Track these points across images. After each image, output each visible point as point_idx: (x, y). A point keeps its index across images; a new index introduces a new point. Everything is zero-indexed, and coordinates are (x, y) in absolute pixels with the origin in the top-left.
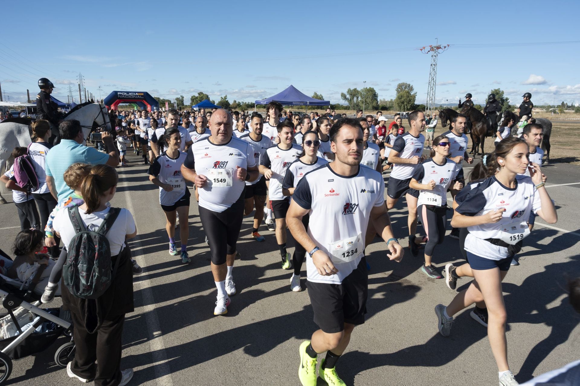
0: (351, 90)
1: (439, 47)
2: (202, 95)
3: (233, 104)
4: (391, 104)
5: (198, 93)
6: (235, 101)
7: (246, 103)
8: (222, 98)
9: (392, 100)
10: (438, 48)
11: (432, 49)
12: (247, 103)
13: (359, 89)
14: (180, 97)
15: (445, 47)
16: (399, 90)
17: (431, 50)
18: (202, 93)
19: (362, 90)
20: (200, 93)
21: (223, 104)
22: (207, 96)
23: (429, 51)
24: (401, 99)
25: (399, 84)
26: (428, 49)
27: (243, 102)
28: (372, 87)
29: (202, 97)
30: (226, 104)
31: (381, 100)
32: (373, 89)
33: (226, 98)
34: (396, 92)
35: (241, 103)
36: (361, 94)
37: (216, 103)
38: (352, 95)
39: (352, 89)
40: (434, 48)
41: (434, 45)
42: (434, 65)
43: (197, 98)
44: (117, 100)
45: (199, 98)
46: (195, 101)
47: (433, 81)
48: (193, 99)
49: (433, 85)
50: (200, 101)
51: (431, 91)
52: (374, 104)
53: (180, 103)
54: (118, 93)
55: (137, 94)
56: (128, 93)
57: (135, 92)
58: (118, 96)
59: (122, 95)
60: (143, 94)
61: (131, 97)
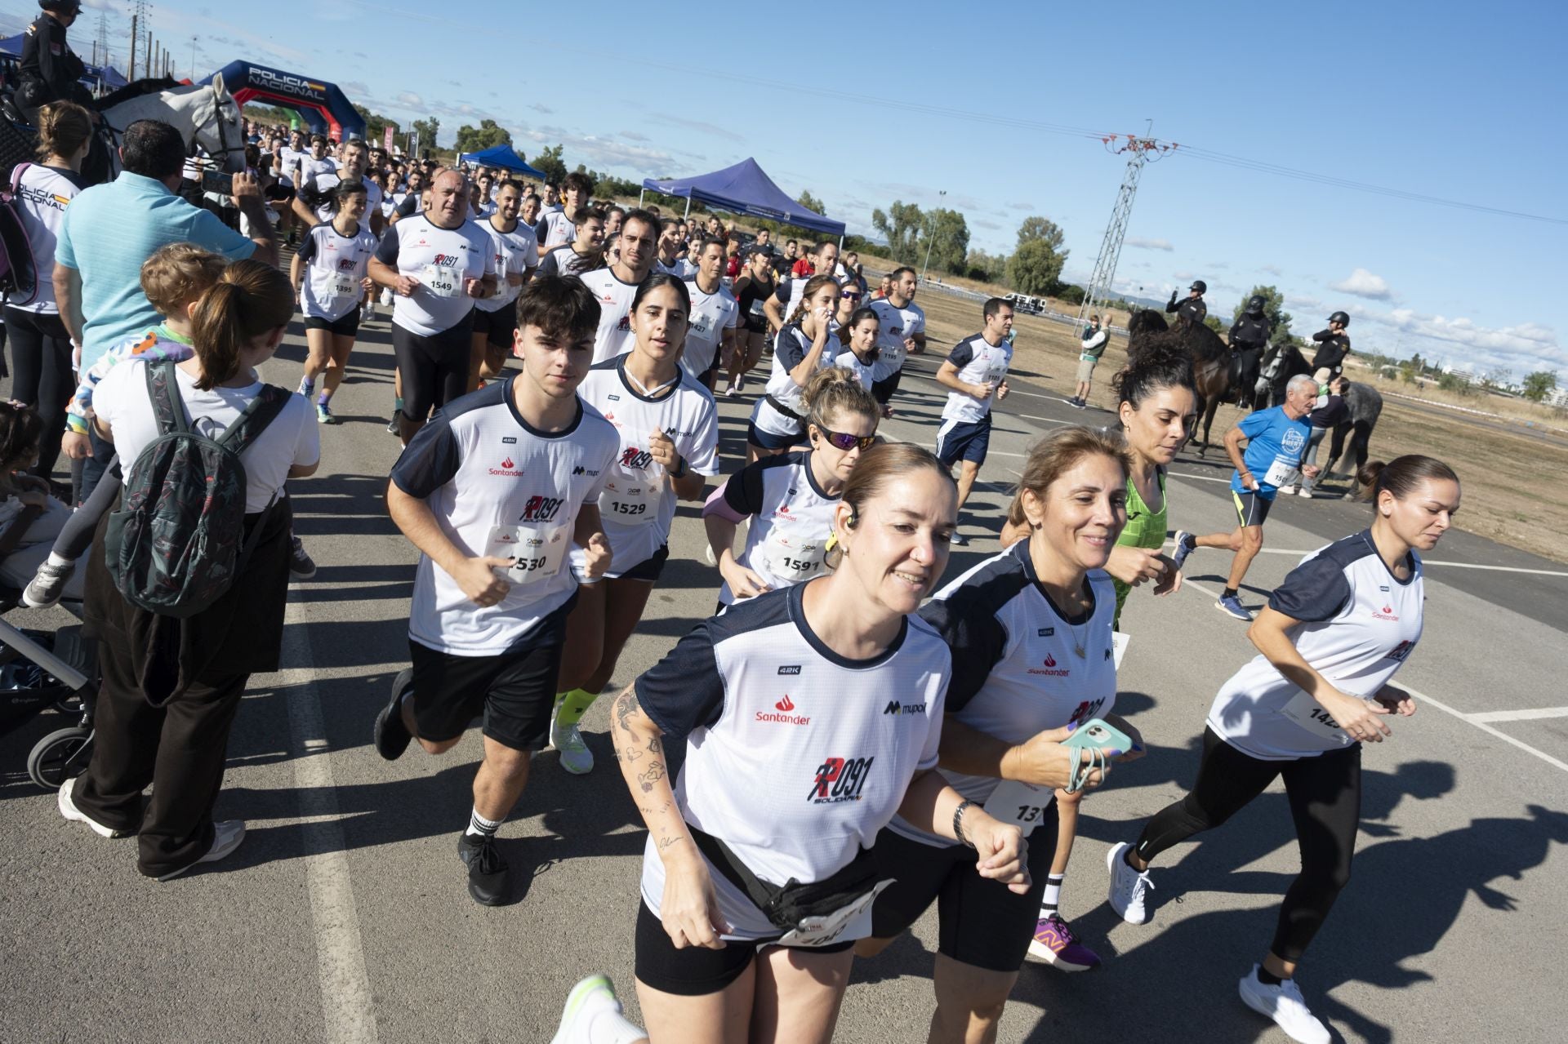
0: (901, 207)
1: (1152, 144)
2: (492, 130)
4: (997, 266)
5: (483, 123)
6: (583, 168)
7: (612, 178)
8: (547, 149)
9: (1002, 256)
10: (1149, 145)
11: (1133, 144)
12: (615, 180)
13: (923, 209)
14: (428, 120)
15: (1166, 148)
16: (1027, 234)
17: (1129, 148)
18: (493, 124)
19: (931, 212)
20: (489, 121)
21: (547, 167)
22: (507, 136)
23: (1124, 149)
24: (1026, 259)
25: (1031, 219)
26: (1125, 142)
27: (604, 176)
28: (958, 211)
29: (491, 135)
30: (555, 169)
31: (973, 252)
32: (961, 216)
33: (558, 152)
34: (1017, 237)
35: (598, 176)
36: (927, 223)
37: (530, 159)
38: (901, 219)
39: (904, 204)
40: (1138, 142)
41: (1141, 135)
42: (1128, 189)
43: (476, 133)
44: (245, 89)
45: (484, 136)
46: (468, 140)
47: (1117, 230)
48: (465, 135)
49: (1114, 237)
50: (485, 143)
51: (1109, 256)
52: (955, 258)
53: (427, 137)
54: (251, 70)
55: (305, 84)
56: (280, 74)
57: (303, 79)
58: (251, 77)
59: (262, 79)
60: (323, 88)
61: (287, 88)
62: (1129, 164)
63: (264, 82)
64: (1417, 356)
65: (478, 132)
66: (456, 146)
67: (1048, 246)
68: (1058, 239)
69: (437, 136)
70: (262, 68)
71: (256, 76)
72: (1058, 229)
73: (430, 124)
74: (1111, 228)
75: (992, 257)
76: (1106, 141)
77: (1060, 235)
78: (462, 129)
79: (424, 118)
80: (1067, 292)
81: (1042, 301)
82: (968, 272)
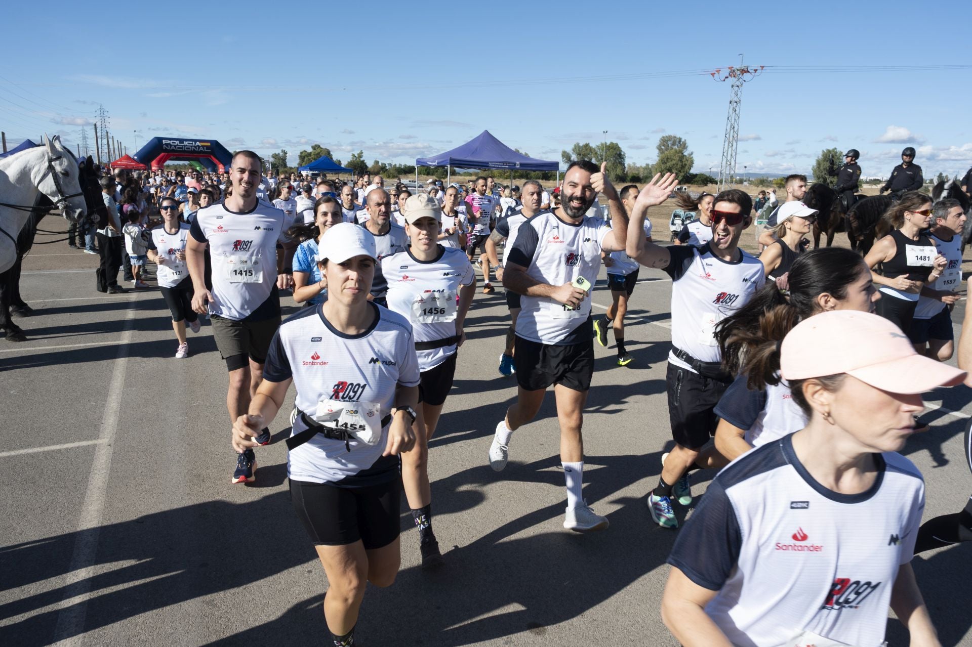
0: (579, 146)
1: (746, 70)
2: (319, 150)
3: (373, 167)
4: (646, 172)
5: (312, 147)
6: (377, 162)
7: (395, 165)
8: (353, 155)
9: (647, 165)
10: (744, 71)
11: (732, 73)
12: (398, 166)
13: (593, 145)
14: (280, 152)
15: (756, 70)
16: (663, 147)
17: (731, 76)
18: (319, 146)
19: (598, 146)
20: (316, 145)
21: (355, 166)
22: (328, 152)
23: (726, 78)
24: (666, 163)
25: (663, 137)
26: (726, 72)
27: (390, 165)
28: (615, 142)
29: (319, 154)
30: (360, 167)
31: (629, 166)
32: (617, 144)
33: (360, 155)
34: (657, 151)
35: (387, 165)
36: (596, 153)
37: (344, 164)
38: (580, 154)
39: (581, 145)
40: (736, 71)
41: (737, 65)
42: (735, 103)
43: (310, 154)
44: (162, 154)
45: (314, 155)
46: (306, 158)
47: (732, 131)
48: (303, 156)
49: (732, 138)
50: (315, 159)
51: (730, 149)
52: (619, 171)
53: (281, 162)
54: (164, 142)
55: (198, 143)
56: (181, 141)
57: (196, 141)
58: (164, 146)
59: (171, 146)
60: (209, 144)
61: (187, 148)
62: (732, 86)
63: (173, 147)
64: (941, 174)
65: (311, 153)
66: (299, 164)
67: (681, 152)
68: (684, 146)
69: (287, 160)
70: (170, 139)
71: (167, 144)
72: (683, 140)
73: (281, 154)
74: (728, 130)
75: (641, 167)
76: (713, 75)
77: (685, 144)
78: (301, 153)
79: (278, 151)
80: (696, 179)
81: (684, 187)
82: (629, 179)
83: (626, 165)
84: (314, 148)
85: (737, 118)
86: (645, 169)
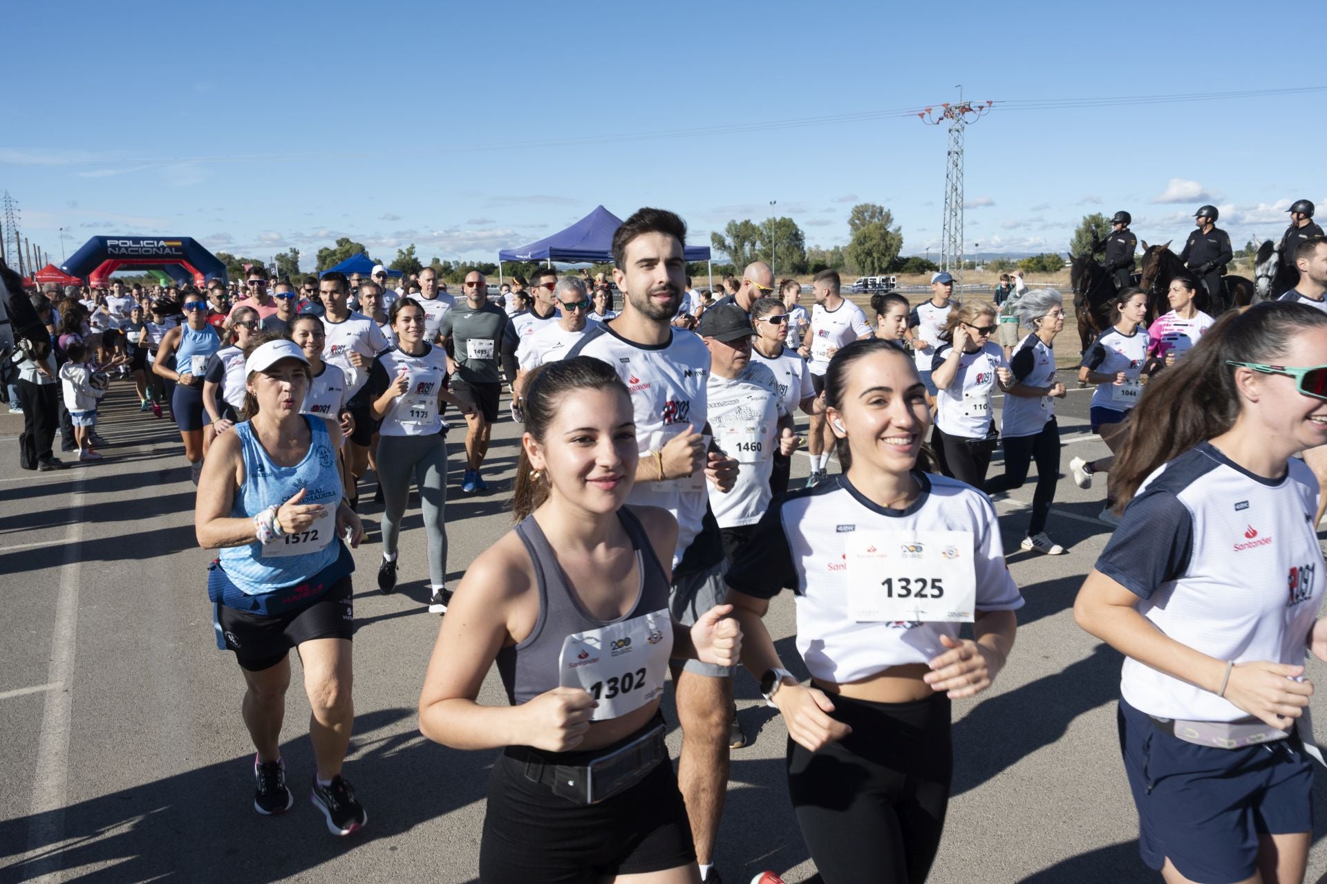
0: (736, 226)
1: (967, 107)
2: (347, 246)
4: (835, 257)
5: (337, 242)
7: (465, 263)
8: (400, 251)
9: (837, 248)
10: (965, 109)
11: (948, 112)
13: (756, 222)
14: (288, 251)
15: (981, 108)
16: (857, 222)
17: (947, 116)
18: (347, 241)
19: (764, 224)
20: (343, 240)
21: (404, 267)
22: (362, 249)
23: (941, 119)
24: (864, 244)
25: (857, 207)
26: (939, 112)
27: (457, 263)
28: (787, 217)
29: (347, 251)
30: (411, 265)
31: (810, 249)
32: (791, 220)
33: (411, 251)
34: (849, 227)
35: (452, 264)
36: (761, 234)
38: (738, 236)
39: (738, 222)
40: (953, 109)
41: (955, 102)
42: (955, 154)
43: (334, 253)
44: (107, 262)
45: (341, 253)
46: (328, 259)
47: (954, 194)
48: (324, 256)
49: (955, 204)
50: (342, 260)
51: (953, 220)
52: (796, 259)
53: (290, 267)
54: (109, 243)
55: (162, 243)
56: (136, 240)
57: (158, 239)
58: (110, 249)
59: (120, 248)
60: (179, 244)
61: (145, 251)
62: (950, 131)
63: (123, 251)
65: (335, 251)
66: (317, 268)
67: (882, 227)
68: (888, 218)
69: (299, 263)
70: (119, 238)
71: (113, 247)
72: (885, 210)
73: (290, 254)
74: (949, 193)
75: (828, 251)
76: (922, 115)
77: (888, 215)
78: (321, 251)
79: (286, 250)
80: (908, 265)
81: (892, 278)
82: (811, 269)
83: (806, 249)
84: (340, 243)
85: (960, 175)
86: (833, 253)
